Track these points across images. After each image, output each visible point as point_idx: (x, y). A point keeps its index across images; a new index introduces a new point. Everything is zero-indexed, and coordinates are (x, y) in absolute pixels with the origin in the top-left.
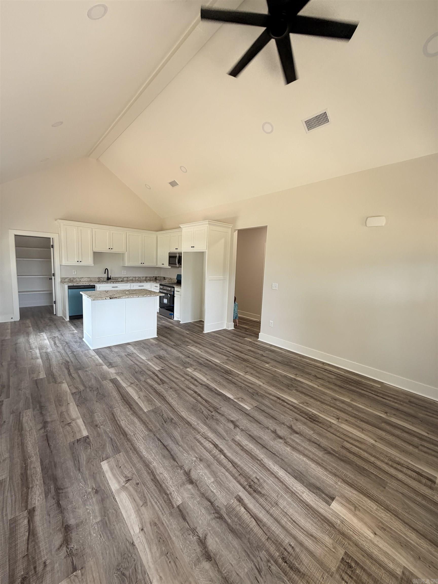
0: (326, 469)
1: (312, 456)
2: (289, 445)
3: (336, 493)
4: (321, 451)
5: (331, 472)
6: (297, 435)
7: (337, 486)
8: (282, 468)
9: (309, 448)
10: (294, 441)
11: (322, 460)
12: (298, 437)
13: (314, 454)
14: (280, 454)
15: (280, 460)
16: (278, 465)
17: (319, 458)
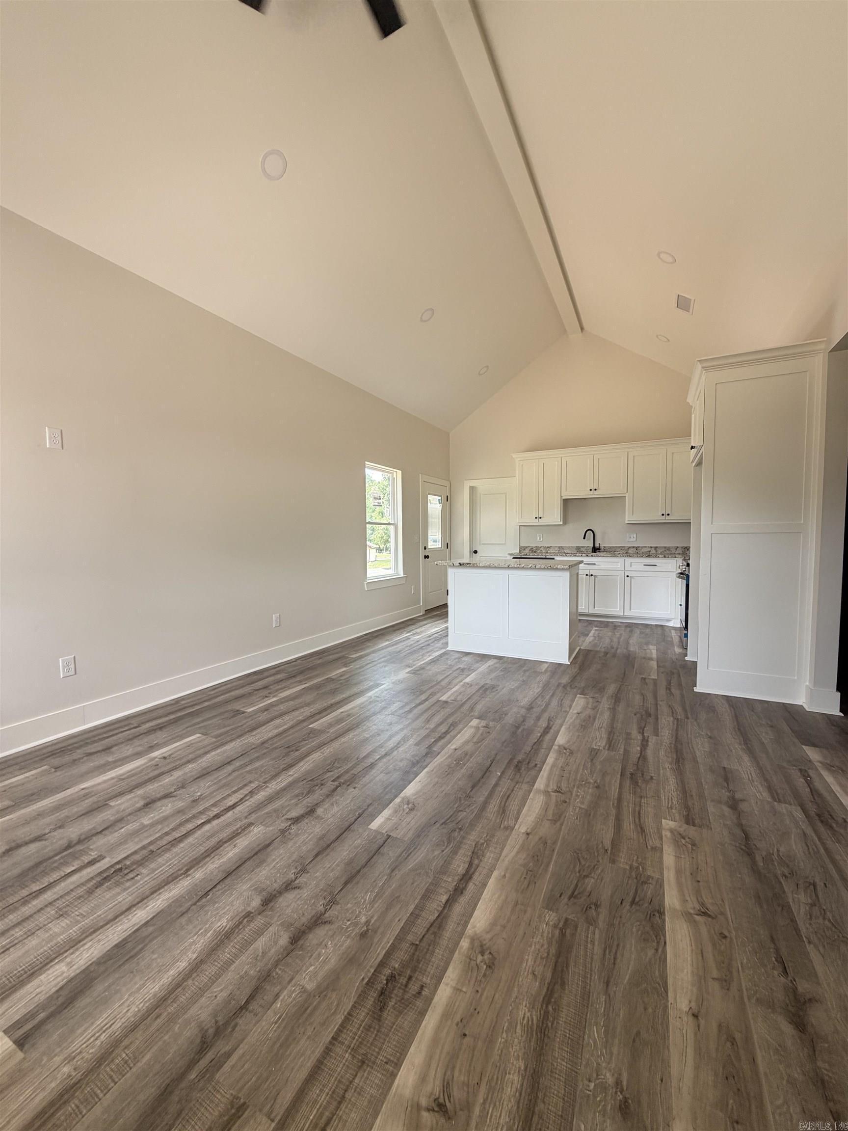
0: (133, 1028)
1: (192, 985)
2: (241, 923)
3: (35, 1055)
4: (215, 1014)
5: (115, 1044)
6: (284, 940)
7: (58, 1059)
8: (156, 915)
9: (231, 976)
10: (260, 933)
11: (172, 1019)
12: (276, 943)
13: (202, 990)
14: (202, 907)
15: (183, 909)
16: (170, 906)
17: (184, 1009)
